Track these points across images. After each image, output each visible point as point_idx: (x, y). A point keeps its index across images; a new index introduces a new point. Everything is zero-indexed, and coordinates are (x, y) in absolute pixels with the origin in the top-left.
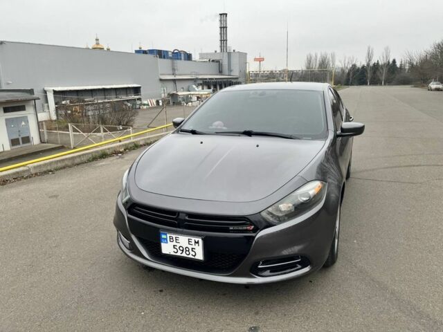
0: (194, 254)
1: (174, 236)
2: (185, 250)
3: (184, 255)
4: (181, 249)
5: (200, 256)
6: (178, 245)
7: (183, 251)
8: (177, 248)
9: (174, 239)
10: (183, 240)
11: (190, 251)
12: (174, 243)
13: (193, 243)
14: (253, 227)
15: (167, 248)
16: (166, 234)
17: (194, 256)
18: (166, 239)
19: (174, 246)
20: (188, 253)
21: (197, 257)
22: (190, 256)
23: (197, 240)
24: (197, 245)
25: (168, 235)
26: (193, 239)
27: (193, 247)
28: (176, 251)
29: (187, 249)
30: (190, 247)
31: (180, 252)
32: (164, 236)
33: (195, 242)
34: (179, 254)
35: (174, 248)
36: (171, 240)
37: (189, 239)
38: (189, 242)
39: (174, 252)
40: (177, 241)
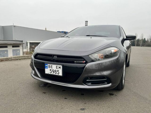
0: (58, 73)
1: (50, 65)
2: (55, 72)
3: (54, 74)
4: (53, 71)
5: (61, 74)
6: (52, 69)
7: (54, 72)
8: (52, 70)
9: (50, 66)
10: (54, 67)
11: (57, 72)
12: (50, 68)
13: (58, 68)
14: (85, 61)
15: (47, 71)
16: (47, 64)
17: (58, 74)
18: (47, 67)
19: (50, 70)
20: (56, 73)
21: (59, 75)
22: (57, 74)
23: (60, 66)
24: (60, 68)
25: (48, 65)
27: (58, 70)
29: (55, 71)
30: (57, 70)
31: (53, 72)
32: (46, 65)
33: (59, 67)
34: (52, 74)
35: (50, 71)
36: (49, 67)
37: (56, 66)
38: (57, 67)
39: (50, 73)
40: (52, 67)
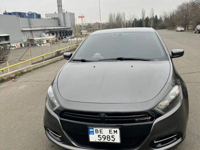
0: (113, 139)
1: (99, 129)
2: (106, 138)
3: (106, 141)
4: (104, 137)
5: (118, 140)
6: (102, 135)
7: (105, 138)
8: (101, 137)
9: (99, 131)
10: (106, 131)
11: (111, 138)
12: (99, 134)
14: (150, 117)
15: (93, 138)
16: (93, 129)
17: (114, 141)
18: (93, 132)
20: (109, 139)
22: (111, 141)
23: (115, 130)
24: (116, 133)
25: (94, 129)
26: (113, 130)
27: (113, 134)
28: (100, 139)
29: (108, 137)
30: (111, 135)
31: (103, 139)
32: (91, 130)
33: (114, 131)
34: (102, 141)
35: (99, 137)
36: (97, 132)
37: (110, 130)
38: (110, 132)
39: (99, 140)
40: (101, 132)
